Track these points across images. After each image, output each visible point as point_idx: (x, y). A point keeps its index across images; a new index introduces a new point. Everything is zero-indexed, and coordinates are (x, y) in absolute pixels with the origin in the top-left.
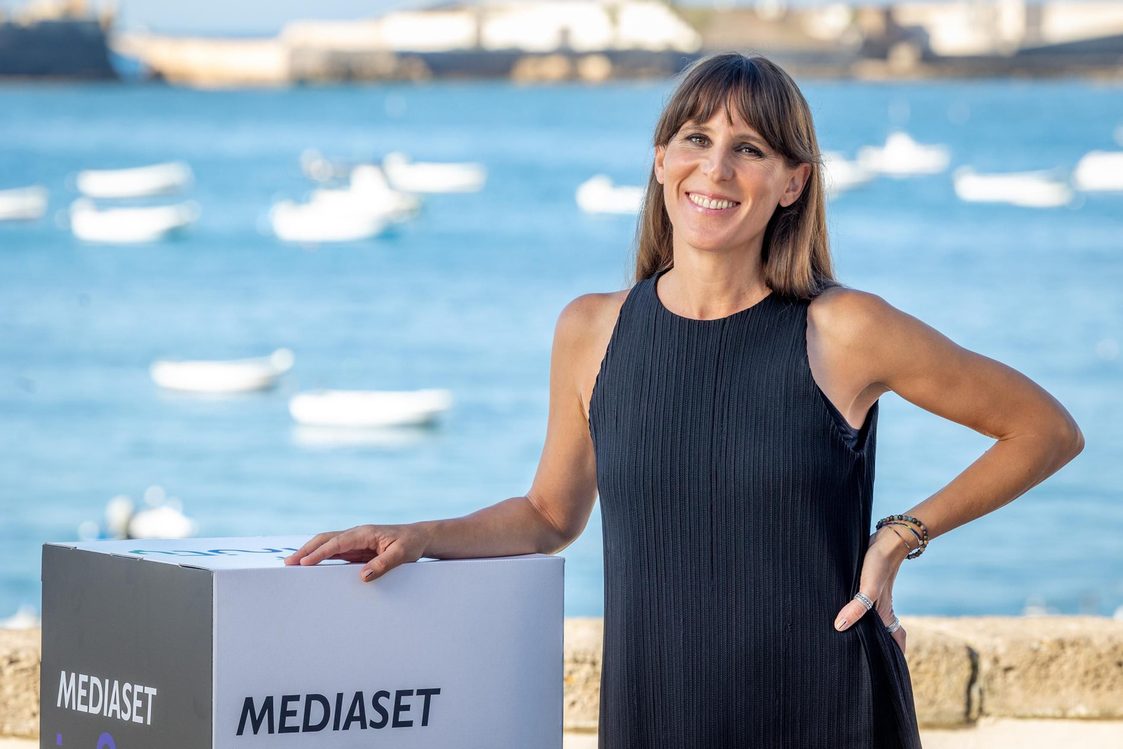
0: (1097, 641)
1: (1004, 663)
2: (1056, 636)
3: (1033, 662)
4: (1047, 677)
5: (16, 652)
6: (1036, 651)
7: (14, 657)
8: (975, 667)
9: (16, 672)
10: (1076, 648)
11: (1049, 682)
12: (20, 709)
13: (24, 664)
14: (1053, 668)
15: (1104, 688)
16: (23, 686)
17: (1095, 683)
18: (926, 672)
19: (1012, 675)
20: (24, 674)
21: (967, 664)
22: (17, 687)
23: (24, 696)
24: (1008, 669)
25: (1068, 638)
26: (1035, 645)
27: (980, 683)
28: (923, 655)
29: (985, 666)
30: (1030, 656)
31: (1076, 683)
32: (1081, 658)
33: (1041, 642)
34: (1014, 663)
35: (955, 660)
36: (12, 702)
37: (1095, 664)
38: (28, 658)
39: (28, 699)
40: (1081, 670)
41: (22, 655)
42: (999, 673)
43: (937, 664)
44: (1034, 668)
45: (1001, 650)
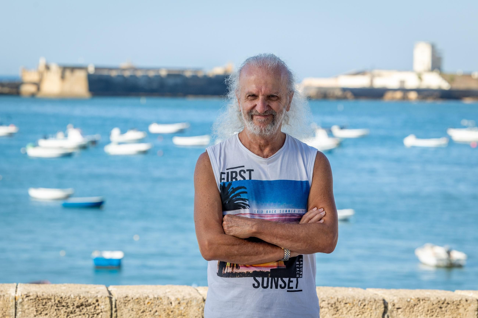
0: (432, 299)
1: (397, 306)
2: (417, 297)
3: (408, 306)
4: (413, 312)
5: (29, 293)
6: (409, 302)
7: (28, 295)
8: (386, 307)
9: (28, 300)
10: (424, 301)
11: (414, 313)
12: (30, 314)
13: (31, 297)
14: (415, 308)
15: (434, 316)
16: (31, 305)
17: (431, 315)
18: (368, 308)
19: (400, 310)
20: (31, 301)
21: (383, 306)
22: (29, 306)
23: (32, 309)
24: (398, 308)
25: (421, 297)
26: (409, 300)
27: (388, 313)
28: (367, 302)
29: (390, 307)
30: (407, 304)
31: (424, 314)
32: (426, 305)
33: (411, 299)
34: (401, 307)
35: (378, 304)
36: (27, 311)
37: (432, 307)
38: (33, 295)
39: (33, 310)
40: (426, 309)
41: (31, 294)
42: (395, 309)
43: (372, 305)
44: (408, 308)
45: (396, 301)
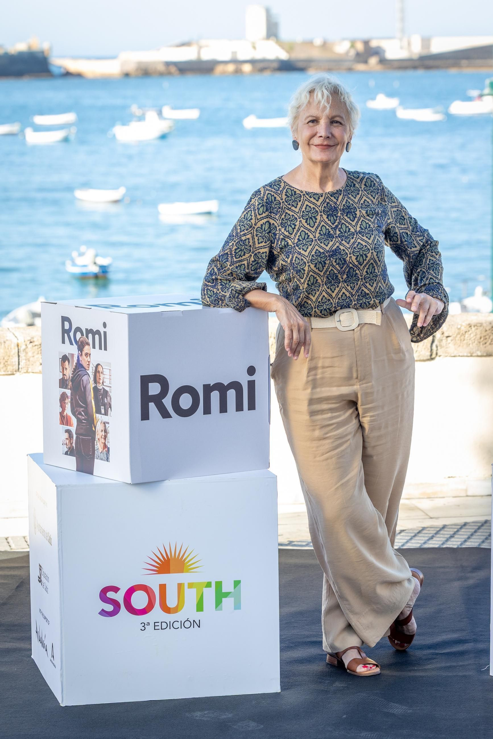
0: (484, 325)
1: (446, 334)
2: (468, 323)
3: (459, 333)
4: (464, 340)
5: (33, 338)
6: (459, 329)
7: (32, 341)
9: (33, 346)
10: (476, 327)
11: (465, 342)
14: (467, 335)
15: (488, 344)
16: (36, 352)
17: (484, 342)
19: (449, 339)
20: (36, 347)
22: (33, 353)
23: (36, 356)
24: (447, 337)
25: (473, 323)
26: (459, 327)
27: (436, 342)
29: (438, 335)
30: (457, 331)
31: (476, 342)
32: (478, 331)
33: (461, 325)
34: (450, 335)
36: (31, 359)
37: (485, 334)
38: (38, 340)
40: (478, 336)
41: (35, 339)
42: (445, 338)
44: (459, 336)
45: (445, 329)
